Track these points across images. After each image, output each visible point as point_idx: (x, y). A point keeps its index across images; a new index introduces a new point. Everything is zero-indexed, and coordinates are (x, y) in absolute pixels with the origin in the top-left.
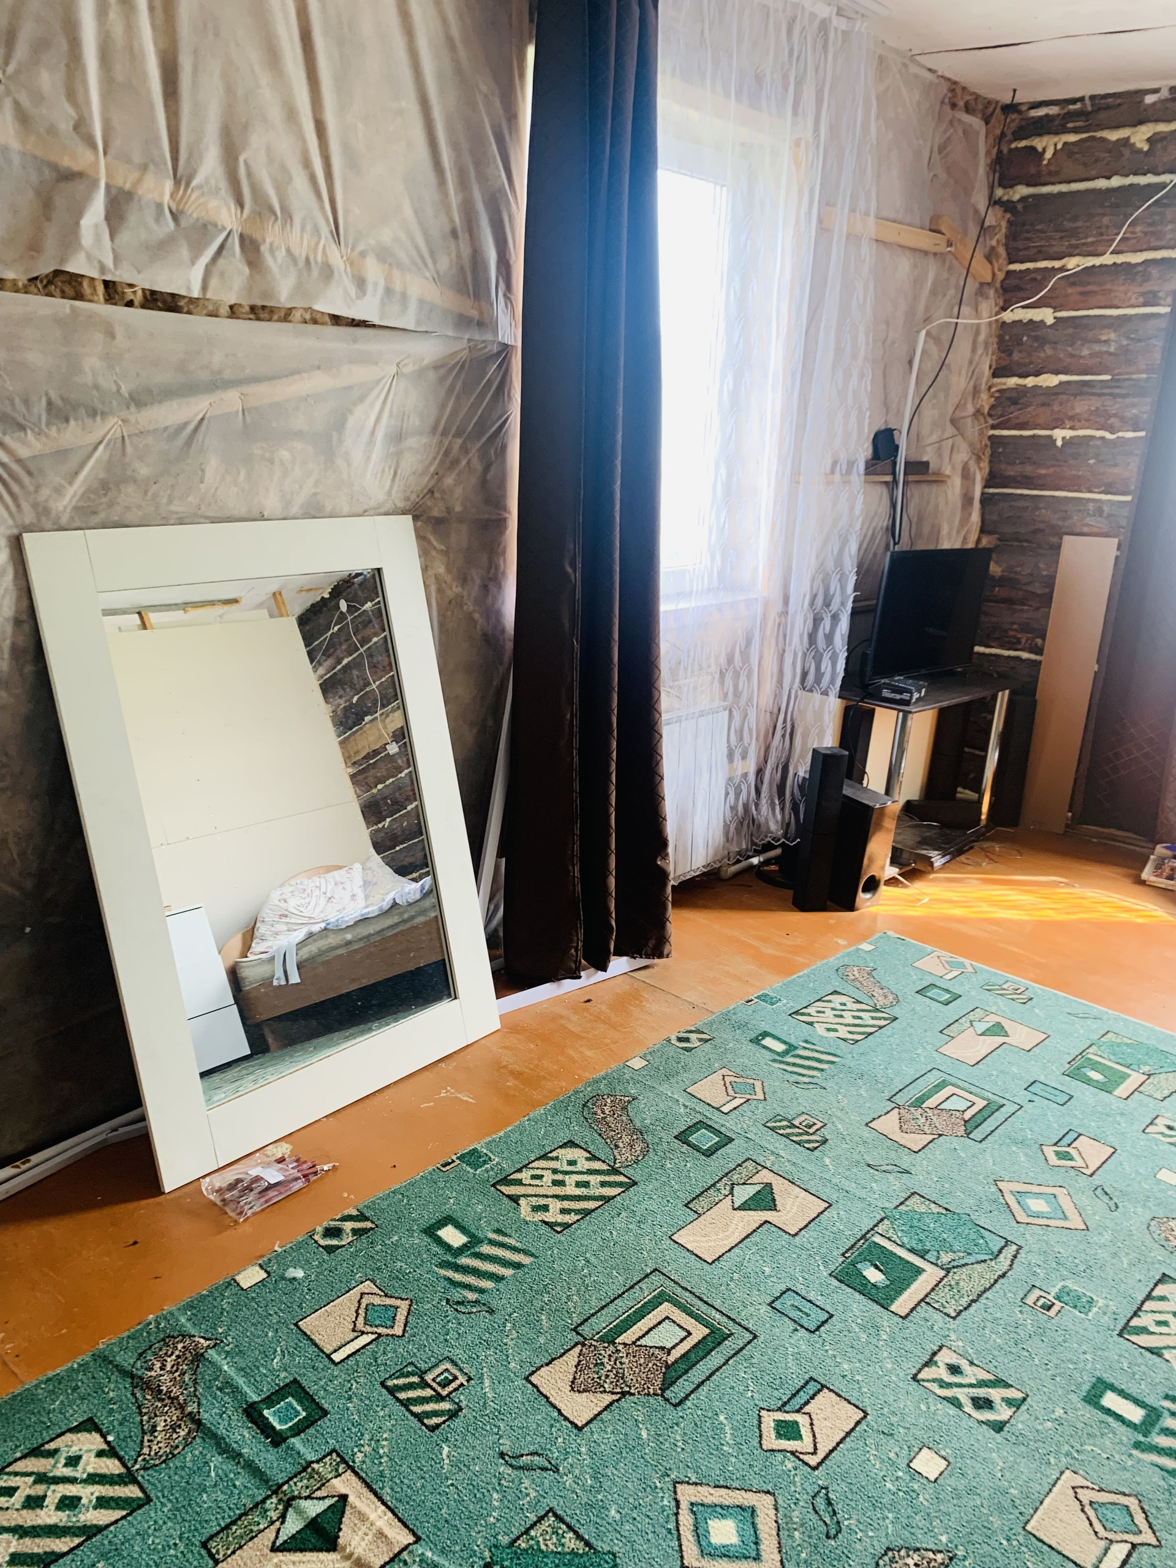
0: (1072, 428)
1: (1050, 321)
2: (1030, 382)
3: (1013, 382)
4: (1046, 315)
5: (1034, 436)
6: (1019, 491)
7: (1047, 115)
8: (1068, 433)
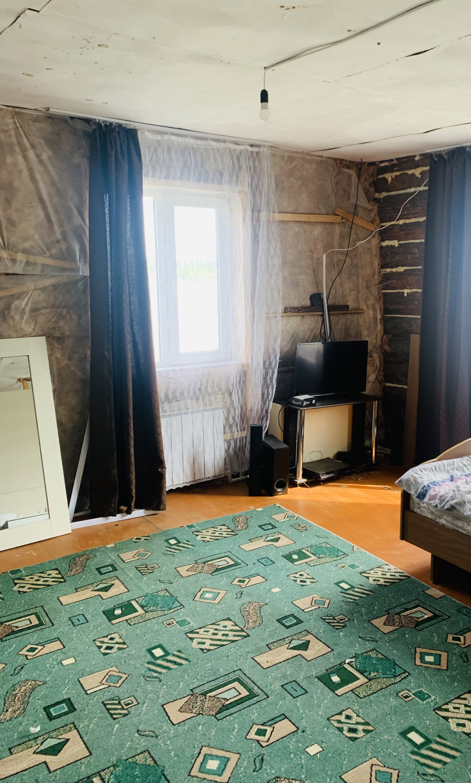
0: (410, 289)
1: (397, 245)
2: (394, 270)
3: (389, 270)
4: (395, 243)
5: (398, 292)
6: (397, 316)
7: (385, 166)
8: (409, 291)
